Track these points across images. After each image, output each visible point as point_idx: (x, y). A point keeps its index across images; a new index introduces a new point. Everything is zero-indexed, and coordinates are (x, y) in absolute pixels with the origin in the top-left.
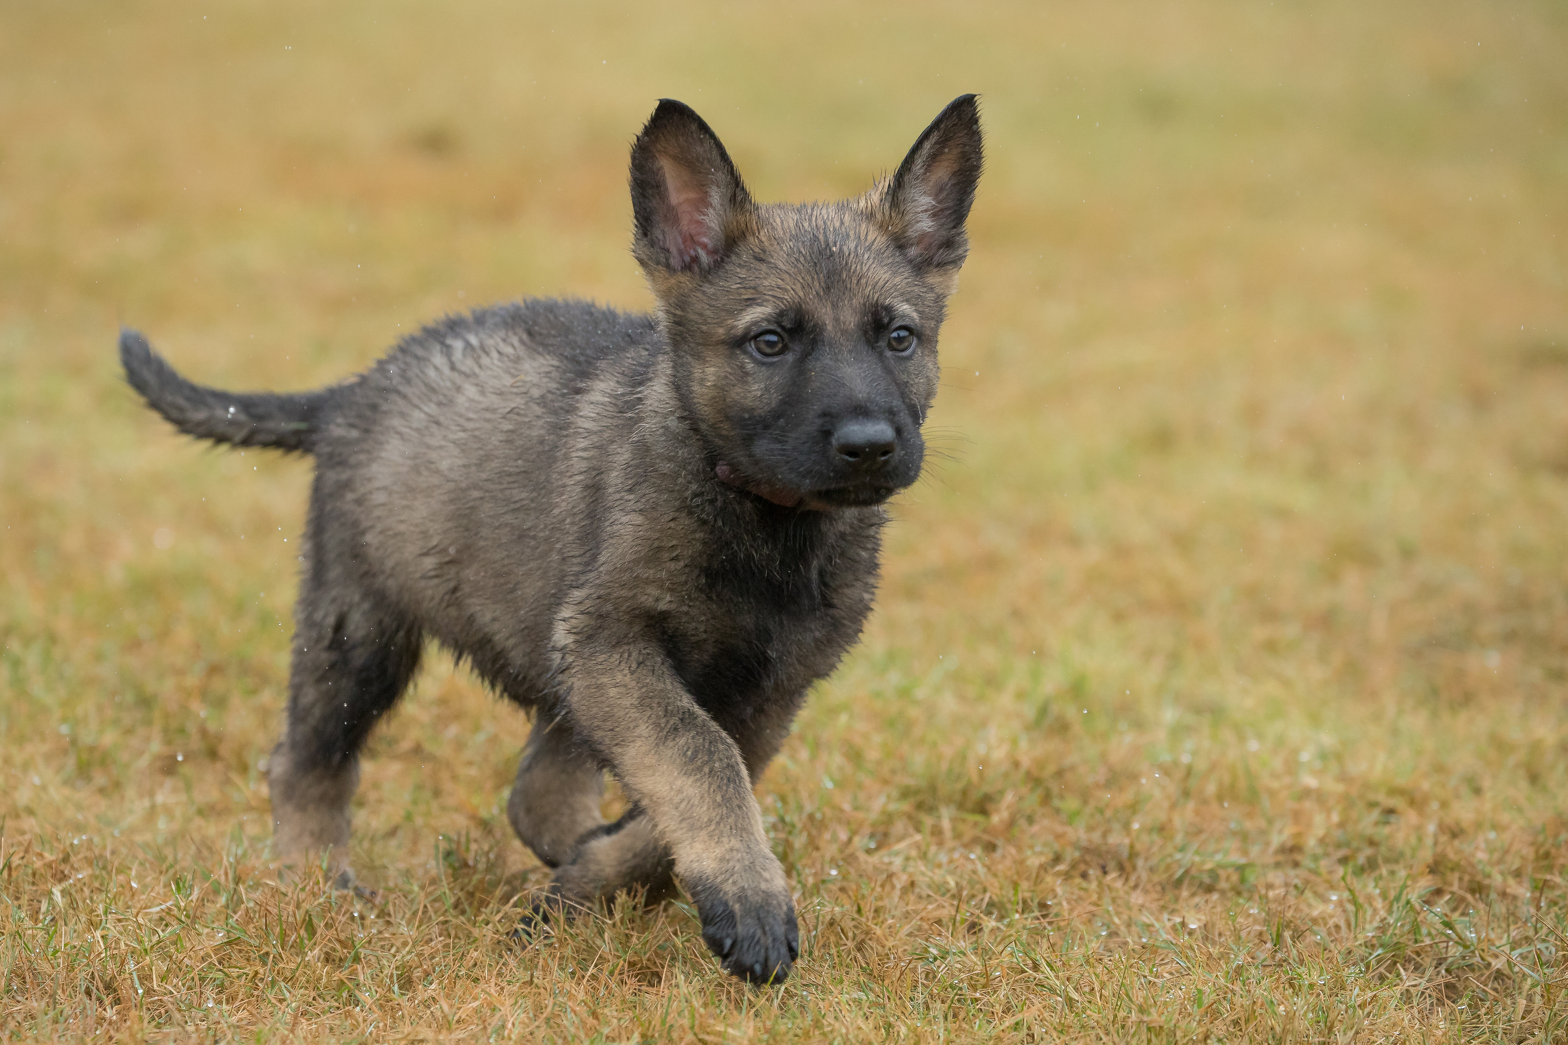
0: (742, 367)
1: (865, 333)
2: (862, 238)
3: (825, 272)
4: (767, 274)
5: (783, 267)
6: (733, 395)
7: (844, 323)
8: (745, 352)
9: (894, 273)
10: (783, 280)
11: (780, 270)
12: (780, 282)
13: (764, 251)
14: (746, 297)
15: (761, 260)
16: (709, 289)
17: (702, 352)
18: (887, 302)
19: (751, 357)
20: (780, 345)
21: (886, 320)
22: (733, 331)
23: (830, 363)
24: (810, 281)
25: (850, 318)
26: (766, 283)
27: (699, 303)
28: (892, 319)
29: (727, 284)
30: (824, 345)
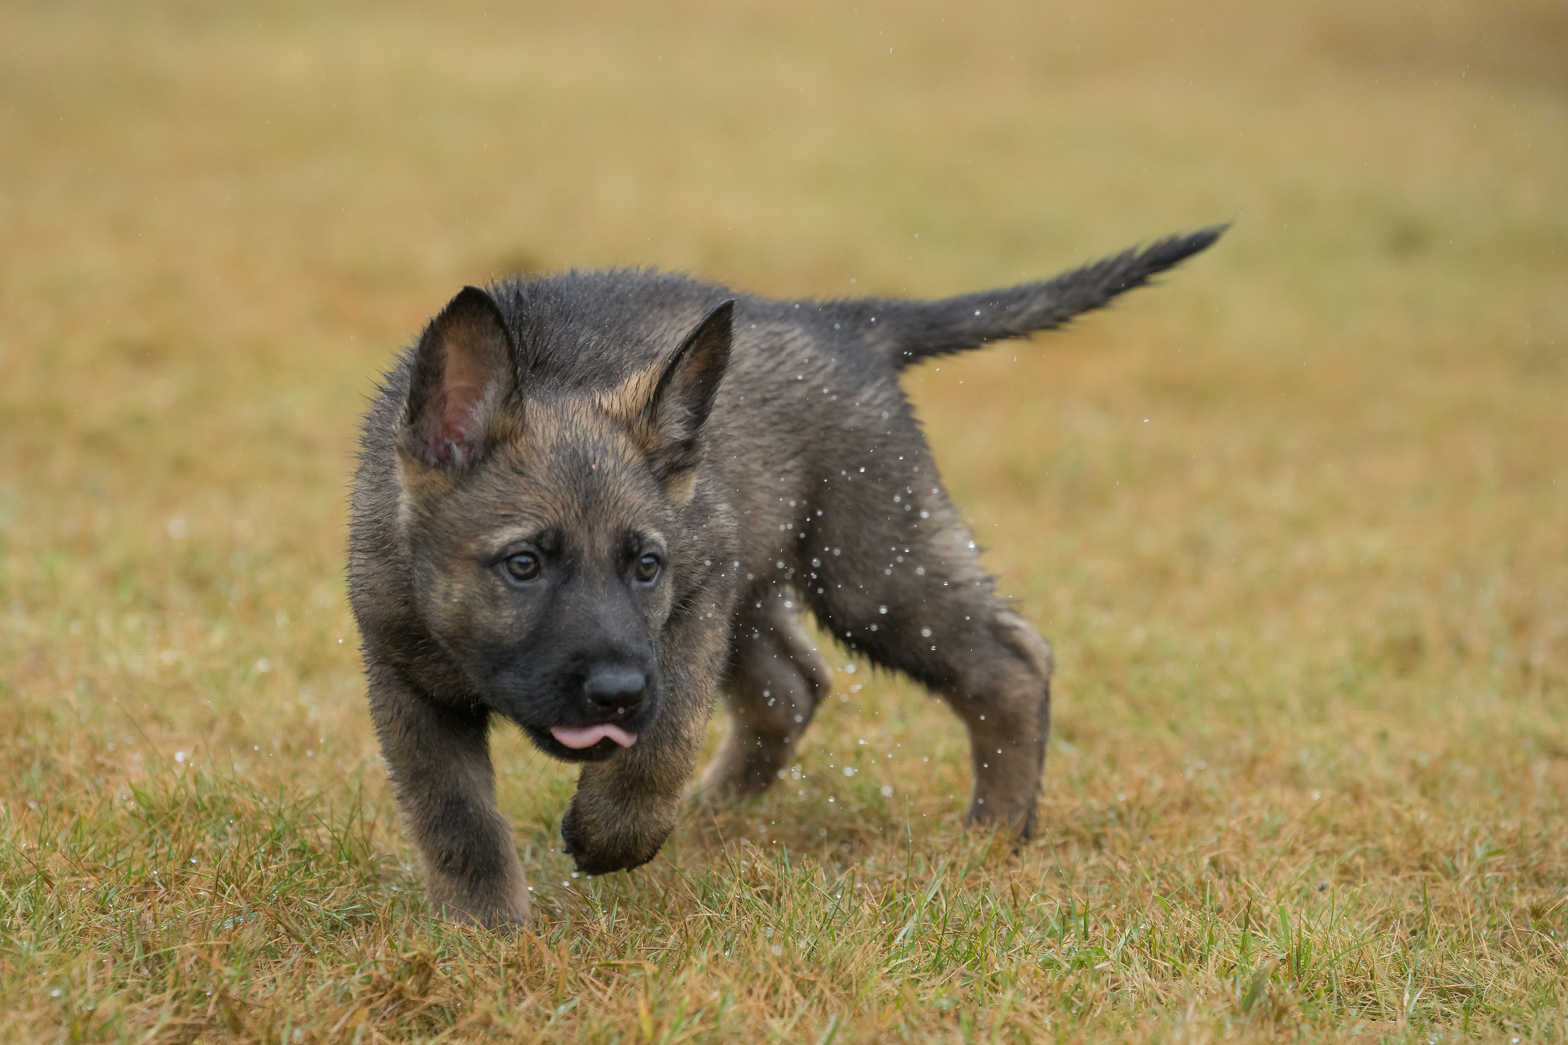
0: (493, 590)
1: (617, 562)
2: (620, 454)
3: (583, 490)
4: (525, 489)
5: (544, 483)
6: (480, 618)
7: (599, 550)
8: (497, 574)
9: (648, 498)
10: (542, 498)
11: (541, 486)
12: (540, 500)
13: (522, 462)
14: (503, 512)
15: (521, 473)
16: (463, 497)
17: (449, 565)
18: (639, 529)
19: (503, 579)
20: (532, 567)
21: (636, 549)
22: (486, 549)
23: (585, 597)
24: (570, 500)
25: (604, 545)
26: (525, 498)
27: (450, 511)
28: (641, 548)
29: (482, 495)
30: (580, 574)
